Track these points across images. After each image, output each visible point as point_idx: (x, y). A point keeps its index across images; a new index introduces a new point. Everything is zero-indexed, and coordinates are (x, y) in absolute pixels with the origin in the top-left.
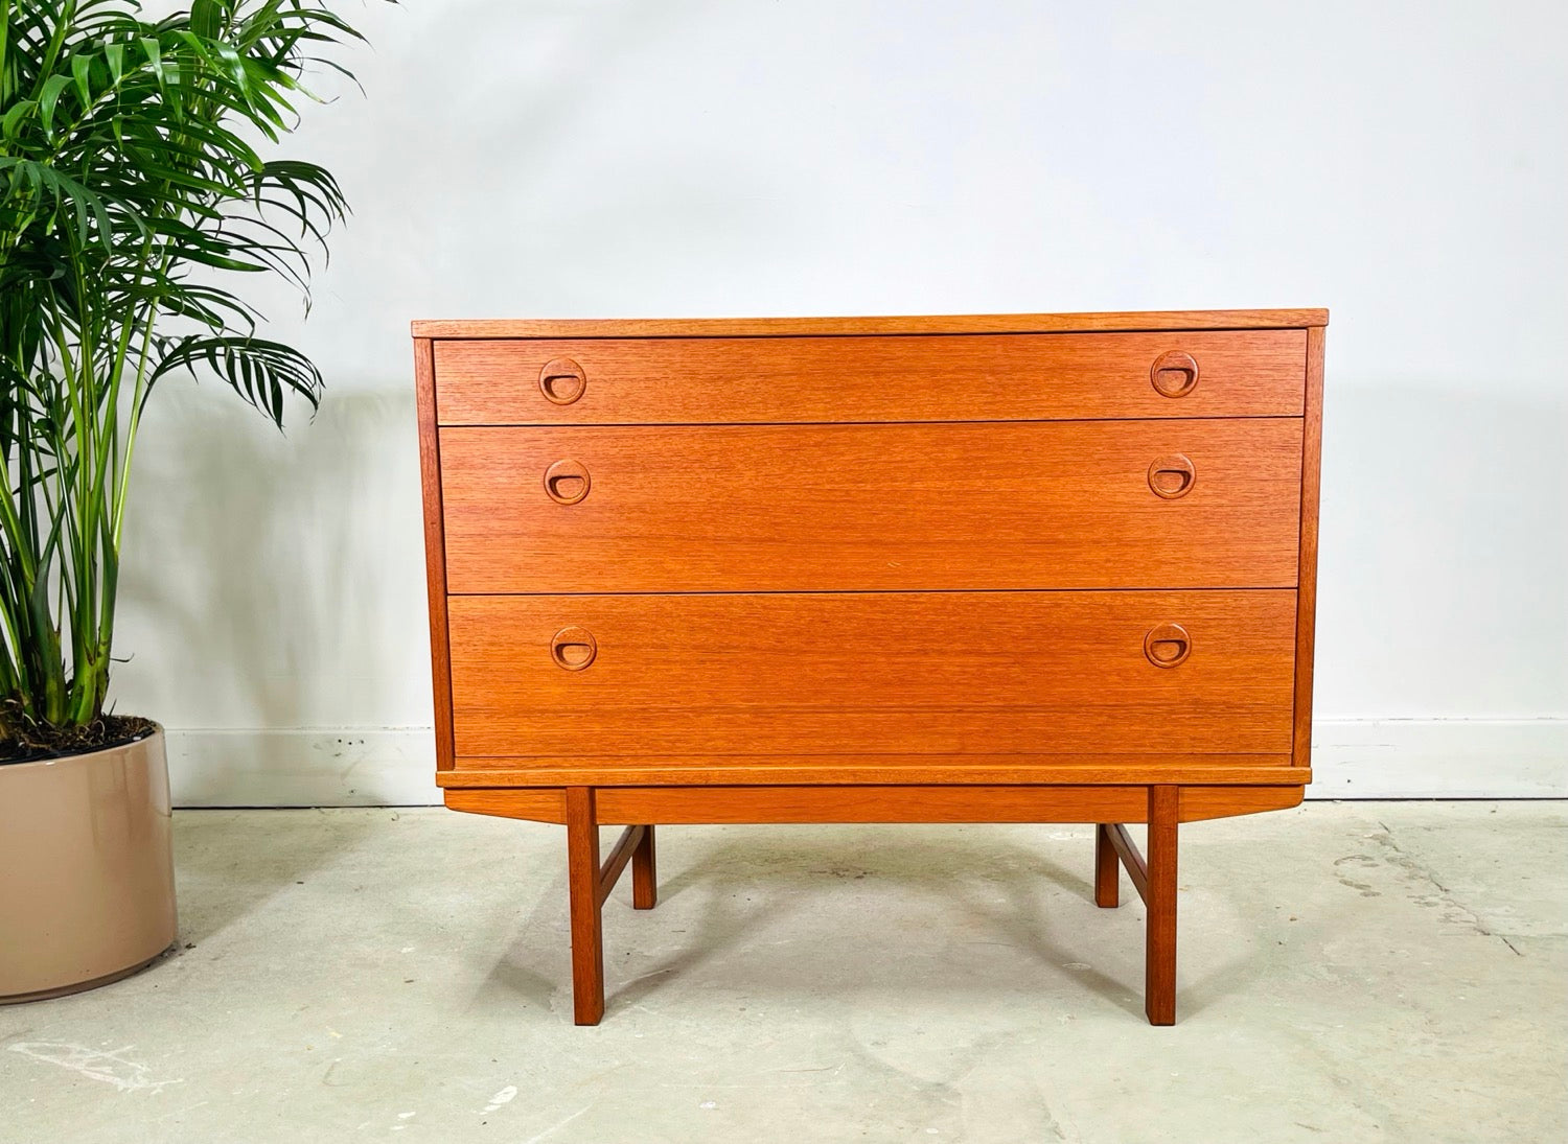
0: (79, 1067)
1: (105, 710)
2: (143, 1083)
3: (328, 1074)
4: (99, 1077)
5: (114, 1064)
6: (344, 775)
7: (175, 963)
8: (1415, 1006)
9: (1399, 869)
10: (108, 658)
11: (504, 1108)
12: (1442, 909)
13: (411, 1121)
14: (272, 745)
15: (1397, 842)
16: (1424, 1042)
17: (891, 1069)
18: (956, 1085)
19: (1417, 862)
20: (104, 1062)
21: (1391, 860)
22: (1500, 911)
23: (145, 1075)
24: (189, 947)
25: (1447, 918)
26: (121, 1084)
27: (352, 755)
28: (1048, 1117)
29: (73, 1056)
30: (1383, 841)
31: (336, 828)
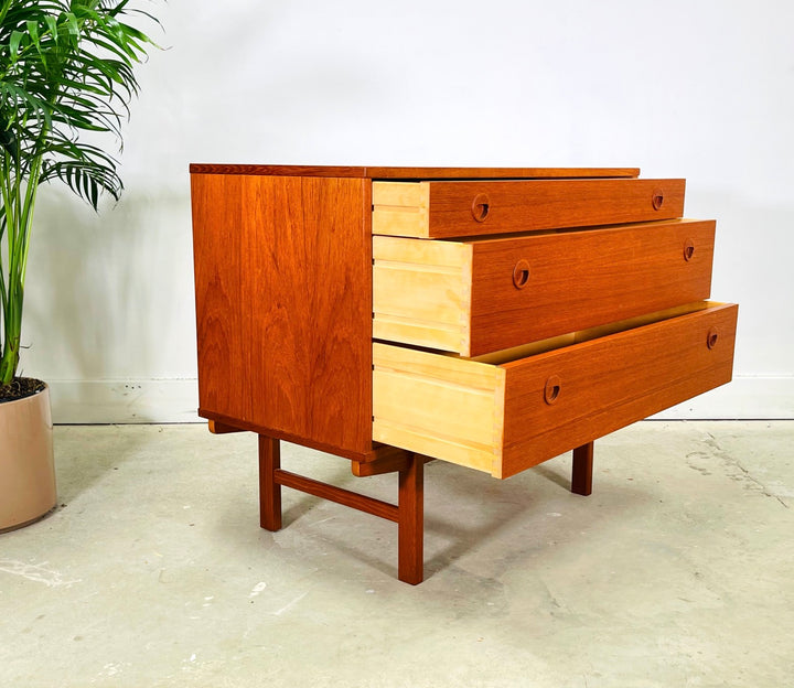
0: (22, 573)
1: (17, 375)
2: (60, 582)
3: (160, 576)
4: (34, 579)
5: (40, 572)
6: (129, 406)
7: (58, 515)
8: (734, 536)
9: (721, 460)
10: (18, 346)
11: (261, 594)
12: (744, 482)
13: (212, 602)
14: (87, 389)
15: (719, 445)
16: (741, 554)
17: (463, 571)
18: (500, 580)
19: (730, 455)
20: (35, 571)
21: (716, 455)
22: (775, 483)
23: (60, 578)
24: (63, 506)
25: (748, 487)
26: (48, 583)
27: (133, 395)
28: (549, 596)
29: (16, 568)
30: (711, 444)
31: (128, 437)
